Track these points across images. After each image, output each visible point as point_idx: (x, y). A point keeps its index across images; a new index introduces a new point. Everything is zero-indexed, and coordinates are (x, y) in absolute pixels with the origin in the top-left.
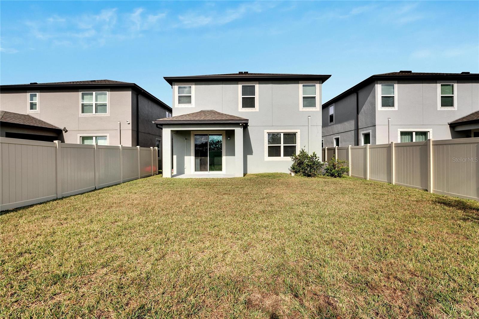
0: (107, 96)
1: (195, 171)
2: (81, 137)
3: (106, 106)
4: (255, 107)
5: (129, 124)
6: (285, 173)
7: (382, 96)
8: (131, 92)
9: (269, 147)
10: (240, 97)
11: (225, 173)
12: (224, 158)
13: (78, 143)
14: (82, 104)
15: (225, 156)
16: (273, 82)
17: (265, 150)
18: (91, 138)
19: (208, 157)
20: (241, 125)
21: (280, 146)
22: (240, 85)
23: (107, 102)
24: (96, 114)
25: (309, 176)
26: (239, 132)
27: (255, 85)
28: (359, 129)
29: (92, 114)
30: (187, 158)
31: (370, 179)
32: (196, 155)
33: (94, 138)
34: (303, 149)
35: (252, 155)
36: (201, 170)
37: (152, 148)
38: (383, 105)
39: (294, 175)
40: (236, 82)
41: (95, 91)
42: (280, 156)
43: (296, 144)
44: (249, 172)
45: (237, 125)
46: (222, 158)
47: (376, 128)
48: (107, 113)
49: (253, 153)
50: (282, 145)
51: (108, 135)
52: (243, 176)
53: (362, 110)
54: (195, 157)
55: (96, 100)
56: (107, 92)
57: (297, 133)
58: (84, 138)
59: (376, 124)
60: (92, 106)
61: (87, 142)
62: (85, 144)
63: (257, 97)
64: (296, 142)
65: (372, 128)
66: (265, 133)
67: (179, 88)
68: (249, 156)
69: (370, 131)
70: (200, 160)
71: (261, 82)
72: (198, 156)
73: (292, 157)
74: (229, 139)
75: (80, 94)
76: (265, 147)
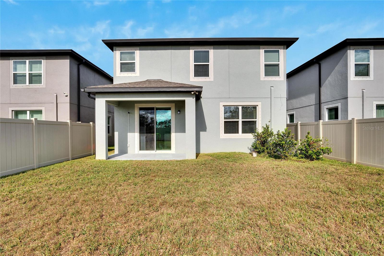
0: (42, 66)
1: (140, 150)
2: (13, 112)
3: (42, 76)
4: (208, 76)
5: (67, 96)
6: (244, 152)
7: (355, 64)
8: (69, 60)
9: (225, 122)
10: (192, 63)
11: (174, 153)
12: (173, 135)
13: (10, 118)
14: (14, 73)
15: (174, 133)
16: (230, 46)
17: (221, 126)
18: (24, 112)
19: (154, 133)
20: (193, 94)
21: (238, 121)
22: (192, 50)
23: (42, 72)
24: (30, 85)
25: (277, 157)
26: (190, 102)
27: (209, 50)
28: (321, 103)
29: (26, 85)
30: (130, 135)
31: (357, 162)
32: (141, 132)
33: (28, 112)
34: (268, 125)
35: (206, 131)
36: (147, 149)
37: (91, 123)
38: (357, 74)
39: (256, 156)
40: (187, 47)
41: (28, 60)
42: (238, 133)
43: (256, 119)
44: (203, 151)
45: (188, 93)
46: (171, 135)
47: (348, 101)
48: (42, 84)
49: (207, 130)
50: (240, 120)
51: (43, 109)
52: (195, 158)
53: (327, 82)
54: (140, 133)
55: (31, 69)
56: (42, 60)
57: (257, 107)
58: (17, 113)
59: (348, 97)
60: (25, 76)
61: (21, 117)
62: (19, 119)
63: (211, 64)
64: (256, 117)
65: (342, 101)
66: (220, 106)
67: (121, 53)
68: (202, 133)
69: (339, 105)
70: (146, 138)
71: (216, 46)
72: (143, 133)
73: (253, 134)
74: (179, 113)
75: (12, 62)
76: (221, 123)
